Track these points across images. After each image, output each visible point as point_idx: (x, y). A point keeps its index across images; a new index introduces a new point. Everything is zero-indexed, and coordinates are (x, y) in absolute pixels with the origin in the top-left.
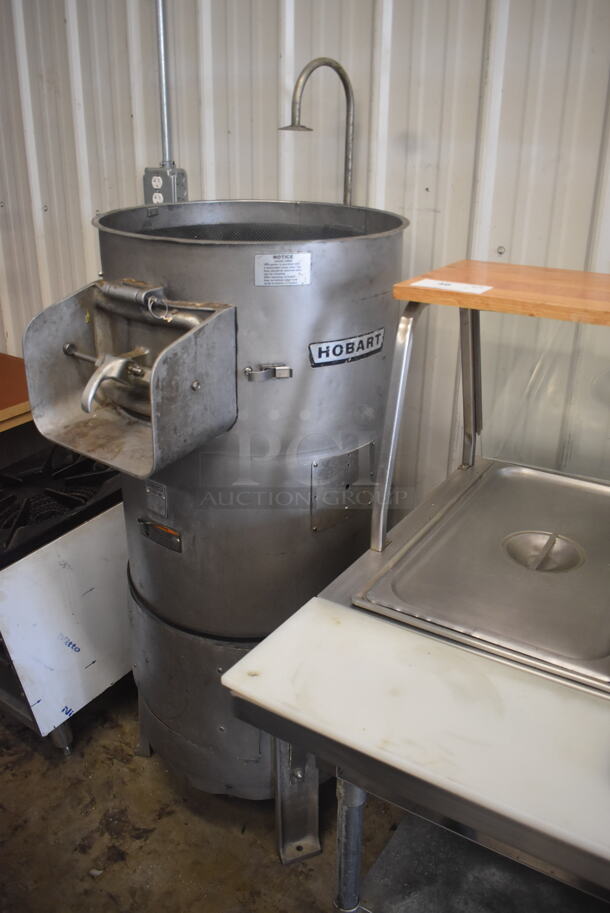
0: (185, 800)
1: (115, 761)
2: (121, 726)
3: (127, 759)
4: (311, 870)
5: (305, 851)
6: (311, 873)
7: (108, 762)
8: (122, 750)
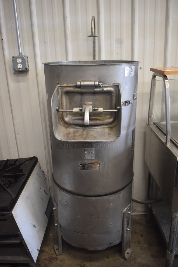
0: (85, 260)
1: (52, 261)
2: (45, 250)
3: (56, 259)
4: (134, 257)
5: (130, 253)
6: (135, 258)
7: (51, 263)
8: (52, 257)
